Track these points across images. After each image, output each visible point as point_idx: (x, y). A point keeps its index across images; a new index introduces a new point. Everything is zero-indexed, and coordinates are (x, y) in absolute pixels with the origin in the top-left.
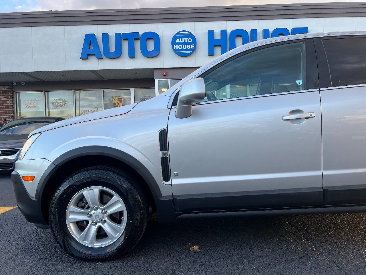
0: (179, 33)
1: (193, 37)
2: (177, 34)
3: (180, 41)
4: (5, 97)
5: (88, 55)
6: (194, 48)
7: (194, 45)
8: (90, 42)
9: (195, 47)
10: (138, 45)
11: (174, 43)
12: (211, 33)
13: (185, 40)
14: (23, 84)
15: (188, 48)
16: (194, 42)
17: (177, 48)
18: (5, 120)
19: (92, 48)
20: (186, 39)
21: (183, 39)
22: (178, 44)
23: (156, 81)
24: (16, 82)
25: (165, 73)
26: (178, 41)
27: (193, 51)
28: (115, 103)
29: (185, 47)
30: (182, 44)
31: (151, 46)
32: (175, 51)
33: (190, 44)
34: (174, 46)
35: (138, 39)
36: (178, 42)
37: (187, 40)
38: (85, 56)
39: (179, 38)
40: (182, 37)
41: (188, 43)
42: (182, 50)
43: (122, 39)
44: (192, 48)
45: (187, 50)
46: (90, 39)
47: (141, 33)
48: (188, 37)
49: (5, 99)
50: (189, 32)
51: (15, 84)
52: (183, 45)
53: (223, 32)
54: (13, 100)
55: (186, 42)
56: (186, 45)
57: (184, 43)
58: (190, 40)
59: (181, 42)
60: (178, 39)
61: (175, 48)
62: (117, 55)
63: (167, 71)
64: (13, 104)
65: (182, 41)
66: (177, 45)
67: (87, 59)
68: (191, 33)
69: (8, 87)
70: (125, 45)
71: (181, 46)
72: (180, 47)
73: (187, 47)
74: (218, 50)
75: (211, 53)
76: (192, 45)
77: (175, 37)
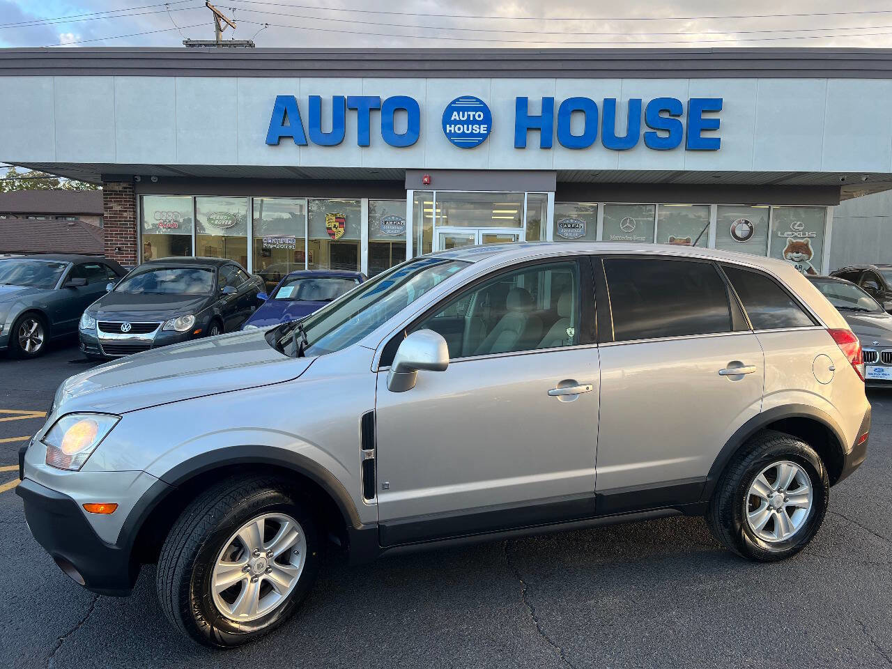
0: (457, 100)
1: (485, 109)
2: (454, 102)
3: (459, 116)
4: (119, 205)
5: (280, 138)
6: (486, 132)
7: (486, 126)
8: (286, 111)
9: (489, 130)
10: (377, 120)
11: (447, 120)
12: (522, 103)
13: (469, 116)
14: (154, 179)
15: (474, 131)
16: (488, 120)
17: (453, 132)
18: (119, 249)
19: (287, 124)
20: (472, 114)
21: (466, 113)
22: (456, 122)
23: (410, 193)
24: (141, 176)
25: (426, 180)
26: (455, 116)
27: (484, 137)
28: (330, 227)
29: (468, 130)
30: (462, 123)
31: (402, 124)
32: (450, 136)
33: (480, 123)
34: (448, 126)
35: (379, 109)
36: (455, 119)
37: (474, 116)
38: (275, 140)
39: (458, 110)
40: (464, 109)
41: (475, 122)
42: (464, 135)
43: (347, 109)
44: (482, 132)
45: (472, 135)
46: (285, 107)
47: (384, 98)
48: (476, 109)
49: (119, 208)
50: (478, 100)
51: (139, 179)
52: (465, 126)
53: (548, 103)
54: (135, 212)
55: (471, 118)
56: (470, 126)
57: (468, 122)
58: (479, 116)
59: (462, 119)
60: (455, 113)
61: (448, 132)
62: (335, 140)
63: (433, 175)
64: (135, 218)
65: (463, 117)
66: (453, 126)
67: (278, 144)
68: (481, 102)
69: (125, 185)
70: (352, 120)
71: (461, 127)
72: (459, 129)
73: (473, 129)
74: (535, 138)
75: (520, 144)
76: (482, 126)
77: (450, 109)
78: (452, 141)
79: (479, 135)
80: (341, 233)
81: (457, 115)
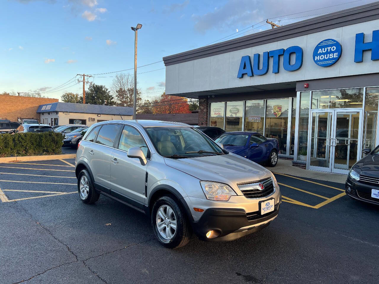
0: (321, 42)
1: (337, 44)
2: (319, 44)
3: (322, 51)
4: (203, 107)
5: (243, 74)
6: (337, 57)
7: (337, 53)
9: (339, 55)
10: (282, 60)
13: (327, 50)
14: (213, 96)
17: (318, 59)
18: (202, 123)
20: (329, 48)
21: (326, 48)
22: (320, 54)
23: (298, 93)
24: (210, 96)
25: (306, 86)
27: (336, 60)
28: (275, 111)
29: (327, 57)
32: (316, 62)
33: (333, 52)
34: (316, 57)
35: (284, 54)
36: (320, 53)
37: (331, 49)
39: (321, 48)
40: (324, 47)
41: (331, 52)
42: (325, 60)
44: (335, 57)
45: (329, 59)
46: (245, 61)
47: (286, 48)
48: (332, 45)
50: (333, 40)
51: (209, 97)
52: (325, 55)
54: (208, 109)
55: (329, 51)
56: (328, 55)
57: (327, 53)
58: (333, 49)
59: (324, 52)
60: (320, 50)
61: (316, 60)
62: (264, 72)
63: (308, 83)
64: (208, 112)
65: (324, 50)
66: (319, 56)
67: (243, 77)
68: (335, 41)
69: (205, 99)
70: (272, 62)
71: (323, 56)
73: (329, 56)
74: (368, 55)
75: (359, 60)
76: (335, 54)
77: (317, 48)
78: (318, 64)
79: (333, 59)
80: (280, 114)
81: (321, 51)
